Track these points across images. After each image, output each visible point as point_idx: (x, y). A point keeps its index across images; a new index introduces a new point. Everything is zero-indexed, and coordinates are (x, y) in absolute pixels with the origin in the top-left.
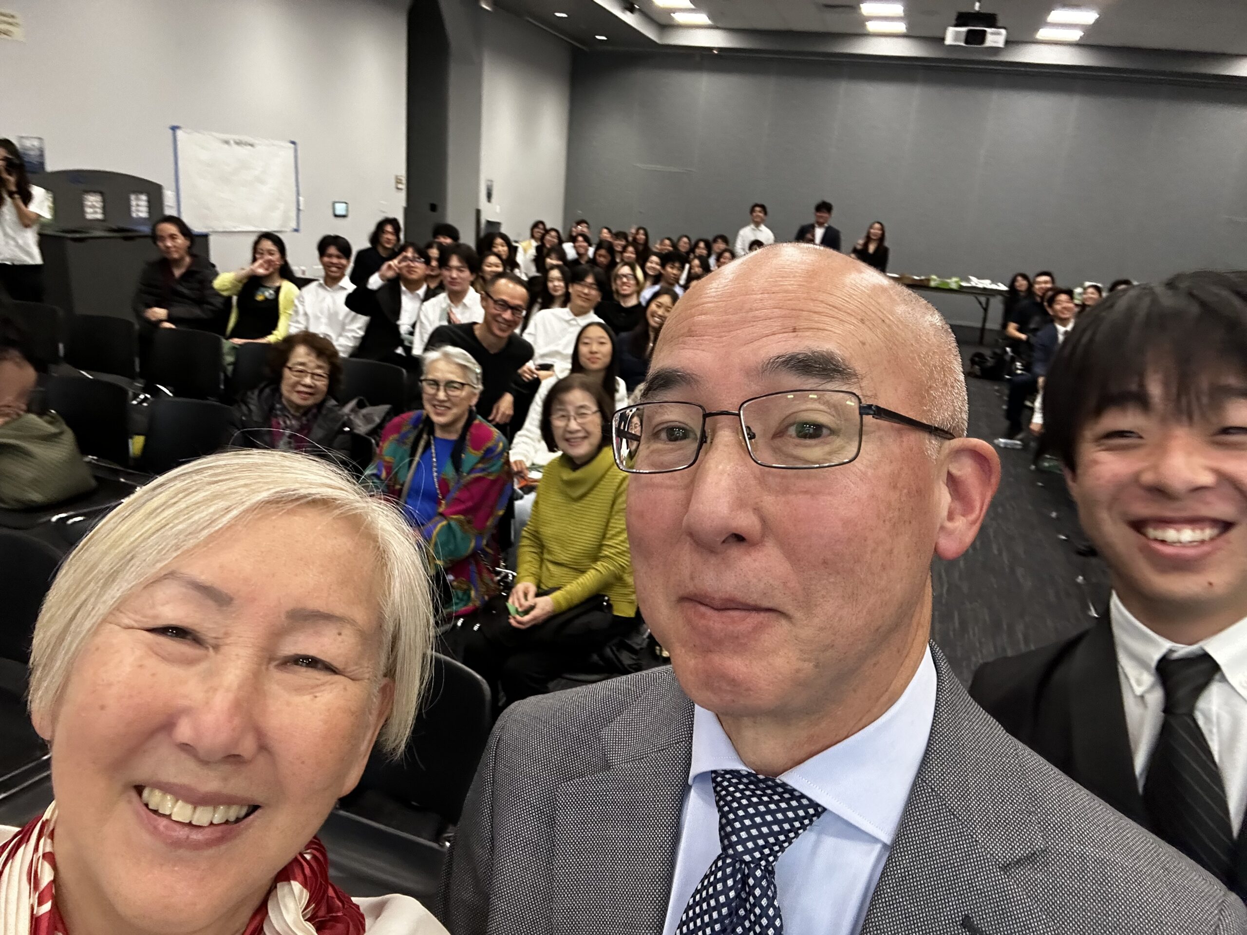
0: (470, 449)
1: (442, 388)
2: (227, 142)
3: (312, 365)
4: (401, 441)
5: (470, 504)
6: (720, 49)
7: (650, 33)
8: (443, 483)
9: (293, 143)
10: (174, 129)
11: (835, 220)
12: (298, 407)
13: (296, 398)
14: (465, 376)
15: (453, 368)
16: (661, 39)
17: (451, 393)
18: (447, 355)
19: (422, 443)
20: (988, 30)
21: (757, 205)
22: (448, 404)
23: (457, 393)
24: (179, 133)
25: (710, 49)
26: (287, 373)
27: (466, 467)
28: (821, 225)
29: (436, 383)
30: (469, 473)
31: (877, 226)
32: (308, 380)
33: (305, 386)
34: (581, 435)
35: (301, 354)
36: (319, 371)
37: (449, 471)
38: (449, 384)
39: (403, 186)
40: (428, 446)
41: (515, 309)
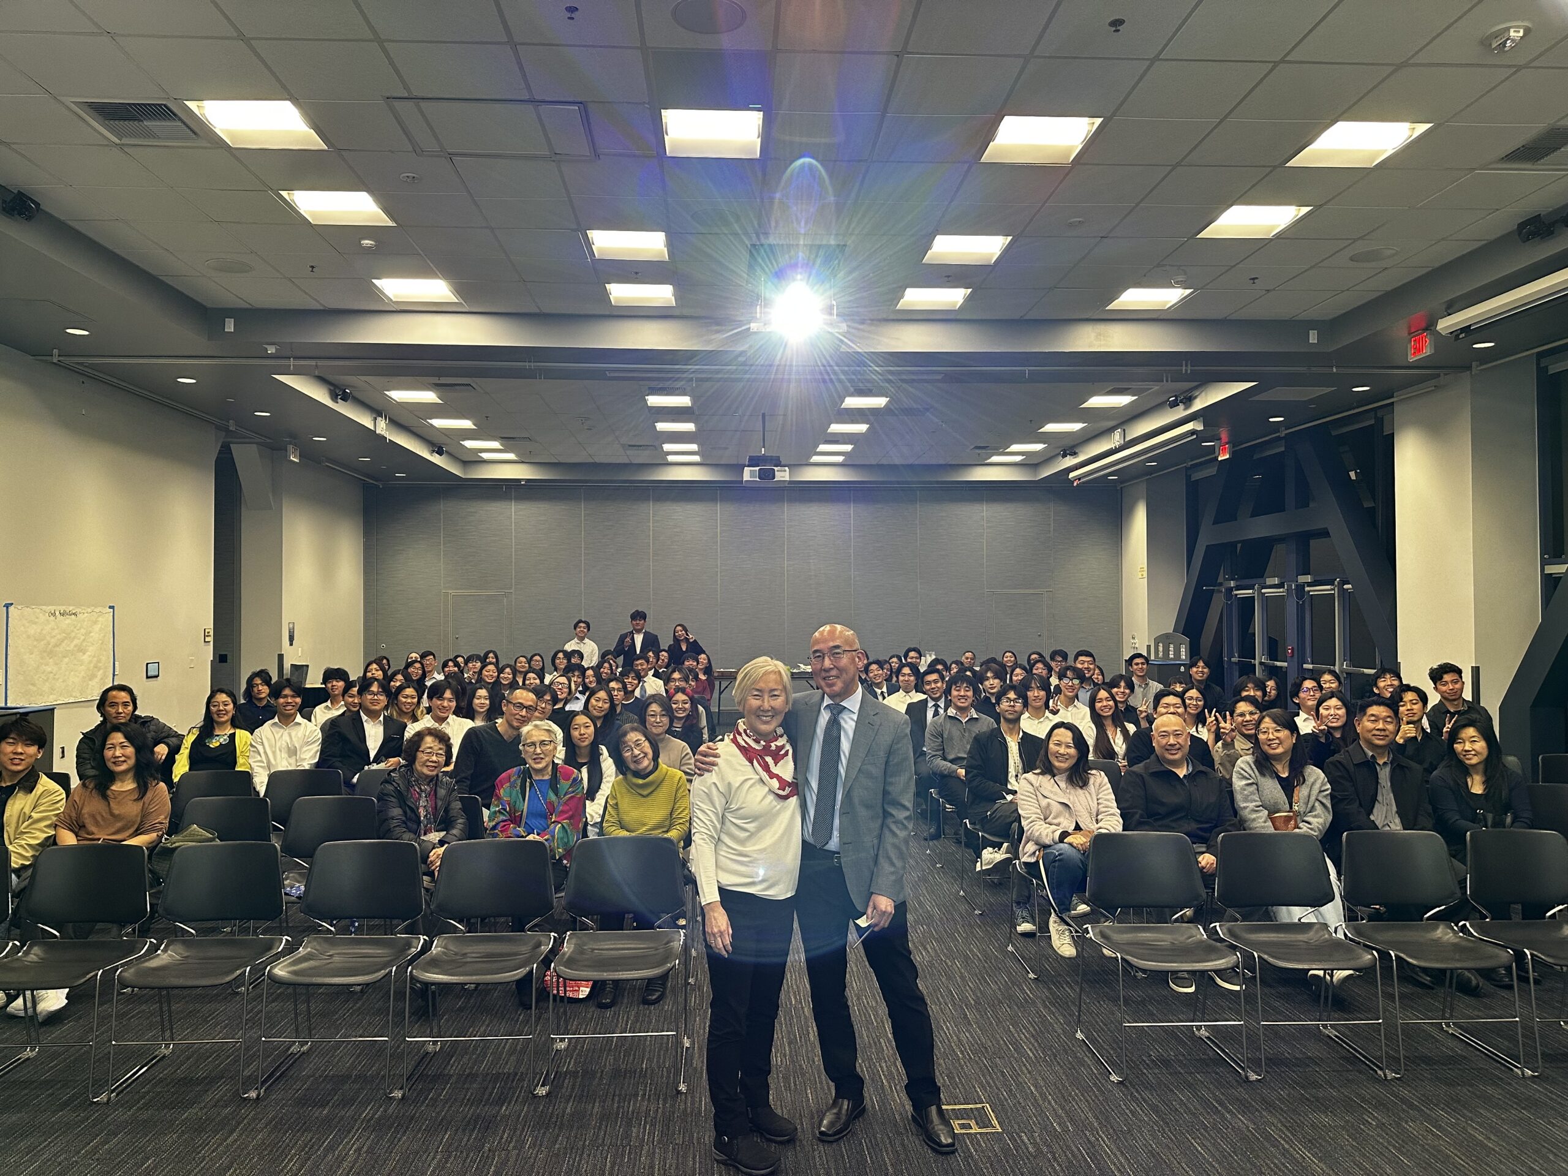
0: (562, 781)
1: (538, 746)
2: (54, 614)
3: (436, 748)
4: (512, 786)
5: (571, 813)
6: (528, 480)
7: (455, 469)
8: (551, 804)
9: (112, 607)
10: (7, 606)
11: (650, 626)
12: (427, 776)
13: (425, 771)
14: (550, 736)
15: (543, 733)
16: (465, 473)
17: (544, 749)
18: (536, 726)
19: (528, 784)
20: (776, 469)
21: (580, 621)
22: (542, 756)
23: (548, 747)
24: (11, 609)
25: (519, 480)
26: (420, 755)
27: (562, 793)
28: (639, 631)
29: (534, 744)
30: (565, 795)
31: (679, 628)
32: (434, 758)
33: (432, 762)
34: (642, 755)
35: (429, 741)
36: (440, 752)
37: (552, 796)
38: (542, 743)
39: (210, 639)
40: (531, 785)
41: (528, 708)
